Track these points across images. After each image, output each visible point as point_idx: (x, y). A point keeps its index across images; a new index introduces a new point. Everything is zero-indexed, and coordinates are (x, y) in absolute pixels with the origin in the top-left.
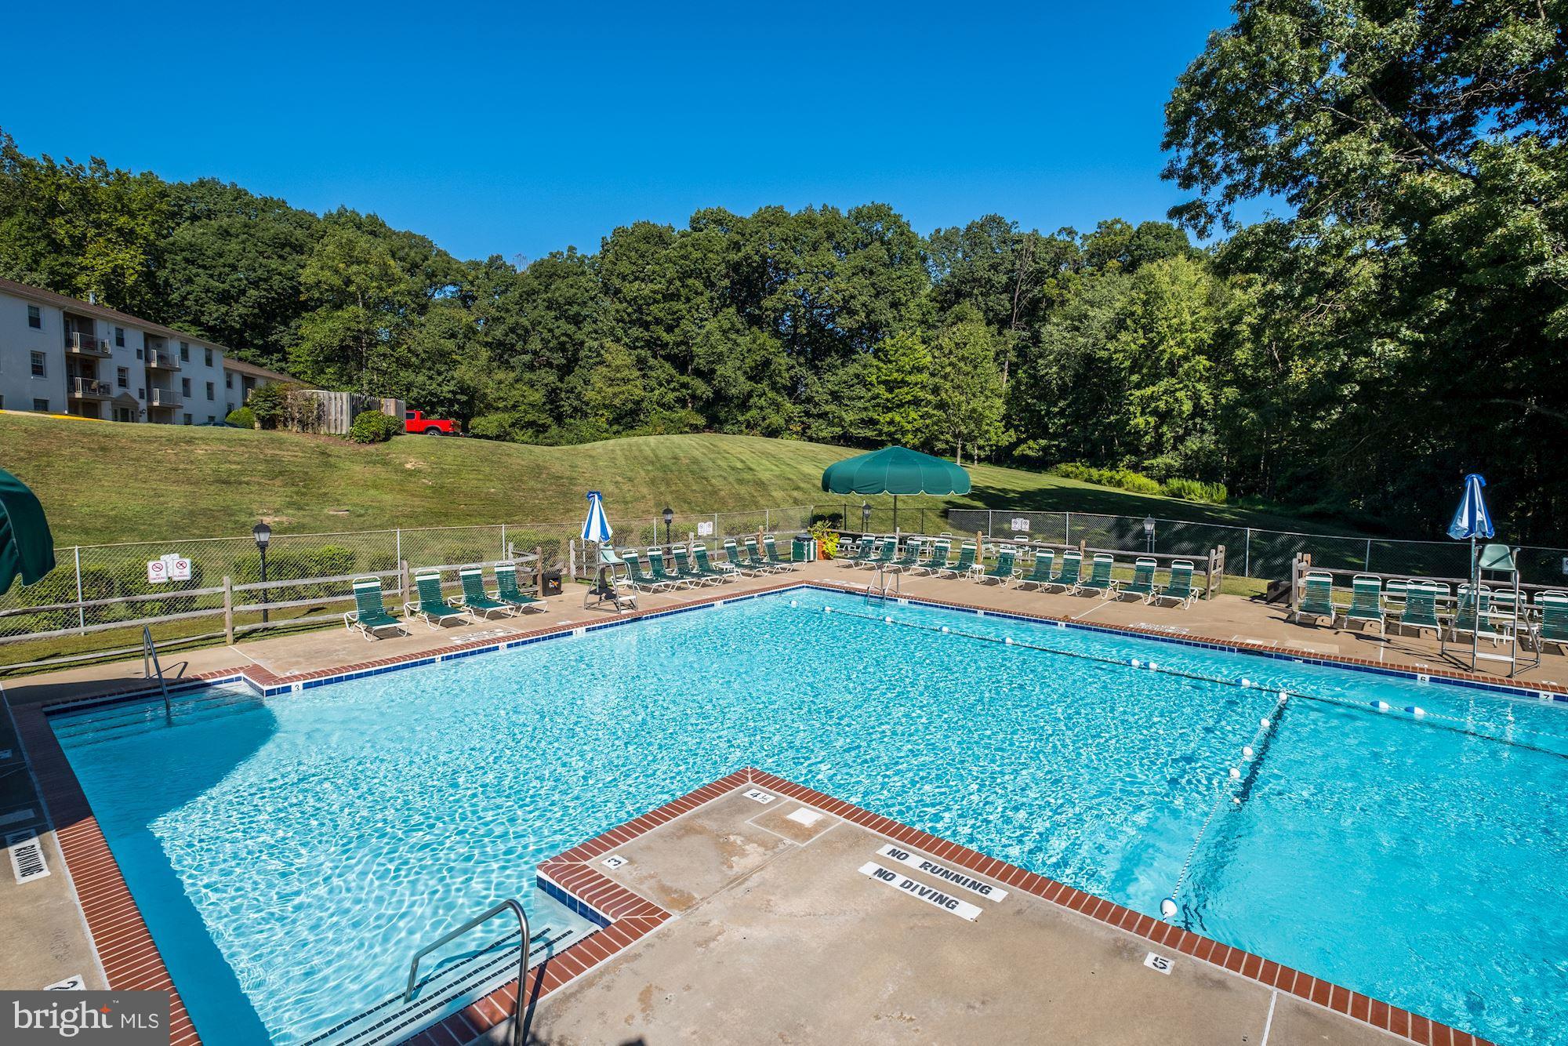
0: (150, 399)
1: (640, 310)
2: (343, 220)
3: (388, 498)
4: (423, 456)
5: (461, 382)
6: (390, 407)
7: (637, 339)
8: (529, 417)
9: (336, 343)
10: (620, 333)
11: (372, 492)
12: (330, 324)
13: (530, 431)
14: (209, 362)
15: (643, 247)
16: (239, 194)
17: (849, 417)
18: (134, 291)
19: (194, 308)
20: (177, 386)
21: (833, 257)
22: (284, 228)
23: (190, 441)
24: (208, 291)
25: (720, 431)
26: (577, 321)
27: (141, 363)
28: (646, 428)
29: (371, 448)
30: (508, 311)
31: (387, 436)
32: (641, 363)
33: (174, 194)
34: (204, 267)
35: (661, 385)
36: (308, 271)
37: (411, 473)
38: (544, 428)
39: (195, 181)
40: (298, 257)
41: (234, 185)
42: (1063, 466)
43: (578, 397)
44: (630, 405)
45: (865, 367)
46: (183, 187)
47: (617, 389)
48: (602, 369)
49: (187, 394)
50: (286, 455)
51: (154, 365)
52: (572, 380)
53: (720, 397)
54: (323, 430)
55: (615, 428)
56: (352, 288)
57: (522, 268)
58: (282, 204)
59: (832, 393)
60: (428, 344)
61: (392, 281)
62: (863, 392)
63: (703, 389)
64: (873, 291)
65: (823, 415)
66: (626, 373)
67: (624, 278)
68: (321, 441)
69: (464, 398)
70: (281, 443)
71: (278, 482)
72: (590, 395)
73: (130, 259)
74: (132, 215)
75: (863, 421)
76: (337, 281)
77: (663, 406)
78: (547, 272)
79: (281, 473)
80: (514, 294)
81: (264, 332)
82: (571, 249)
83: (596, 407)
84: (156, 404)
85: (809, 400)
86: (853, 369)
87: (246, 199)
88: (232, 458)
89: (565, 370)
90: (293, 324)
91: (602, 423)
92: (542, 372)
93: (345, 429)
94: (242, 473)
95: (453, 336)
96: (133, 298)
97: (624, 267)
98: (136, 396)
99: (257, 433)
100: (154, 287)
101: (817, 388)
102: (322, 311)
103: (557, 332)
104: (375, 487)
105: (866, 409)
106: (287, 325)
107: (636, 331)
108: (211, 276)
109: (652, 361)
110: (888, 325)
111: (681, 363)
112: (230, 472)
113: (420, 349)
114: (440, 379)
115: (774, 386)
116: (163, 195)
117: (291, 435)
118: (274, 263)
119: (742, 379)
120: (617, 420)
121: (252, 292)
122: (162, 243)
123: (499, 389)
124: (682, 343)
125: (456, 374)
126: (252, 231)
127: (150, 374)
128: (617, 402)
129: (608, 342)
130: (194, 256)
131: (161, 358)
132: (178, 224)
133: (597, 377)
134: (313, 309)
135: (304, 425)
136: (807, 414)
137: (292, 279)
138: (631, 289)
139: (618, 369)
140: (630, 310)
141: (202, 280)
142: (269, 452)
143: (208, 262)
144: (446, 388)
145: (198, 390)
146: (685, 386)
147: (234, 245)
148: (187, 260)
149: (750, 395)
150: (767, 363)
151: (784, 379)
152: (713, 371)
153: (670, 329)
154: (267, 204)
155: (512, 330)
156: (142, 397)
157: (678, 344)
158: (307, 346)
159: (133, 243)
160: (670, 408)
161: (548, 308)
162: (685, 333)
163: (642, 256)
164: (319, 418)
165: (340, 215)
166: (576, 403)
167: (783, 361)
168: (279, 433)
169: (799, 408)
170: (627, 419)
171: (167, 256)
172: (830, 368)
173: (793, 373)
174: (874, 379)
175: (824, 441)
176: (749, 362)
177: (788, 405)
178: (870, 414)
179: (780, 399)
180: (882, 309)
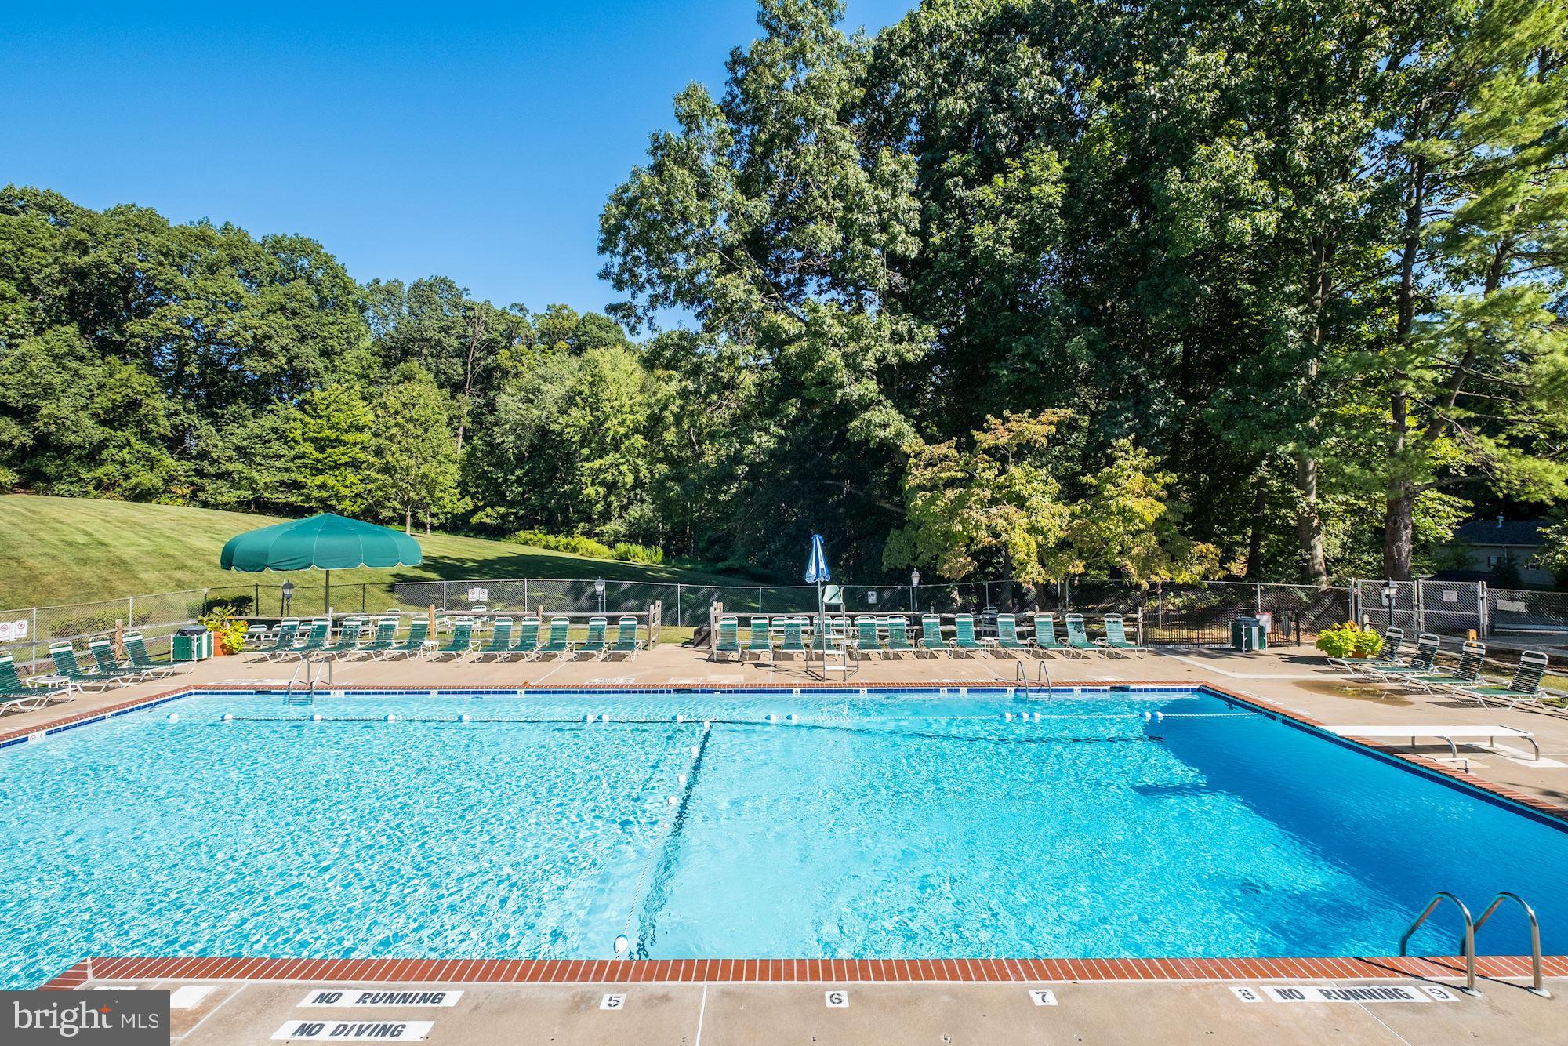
17: (263, 478)
21: (238, 286)
25: (45, 491)
42: (522, 534)
45: (287, 420)
53: (47, 444)
59: (239, 449)
62: (284, 450)
64: (297, 334)
65: (224, 475)
75: (283, 483)
85: (203, 456)
86: (268, 421)
101: (215, 441)
105: (287, 470)
110: (317, 375)
115: (144, 436)
119: (89, 423)
136: (200, 473)
149: (102, 445)
150: (133, 405)
151: (165, 427)
152: (34, 409)
167: (159, 404)
169: (187, 465)
172: (236, 419)
173: (176, 421)
174: (298, 435)
175: (226, 507)
176: (101, 401)
177: (168, 461)
178: (294, 476)
179: (154, 453)
180: (309, 356)
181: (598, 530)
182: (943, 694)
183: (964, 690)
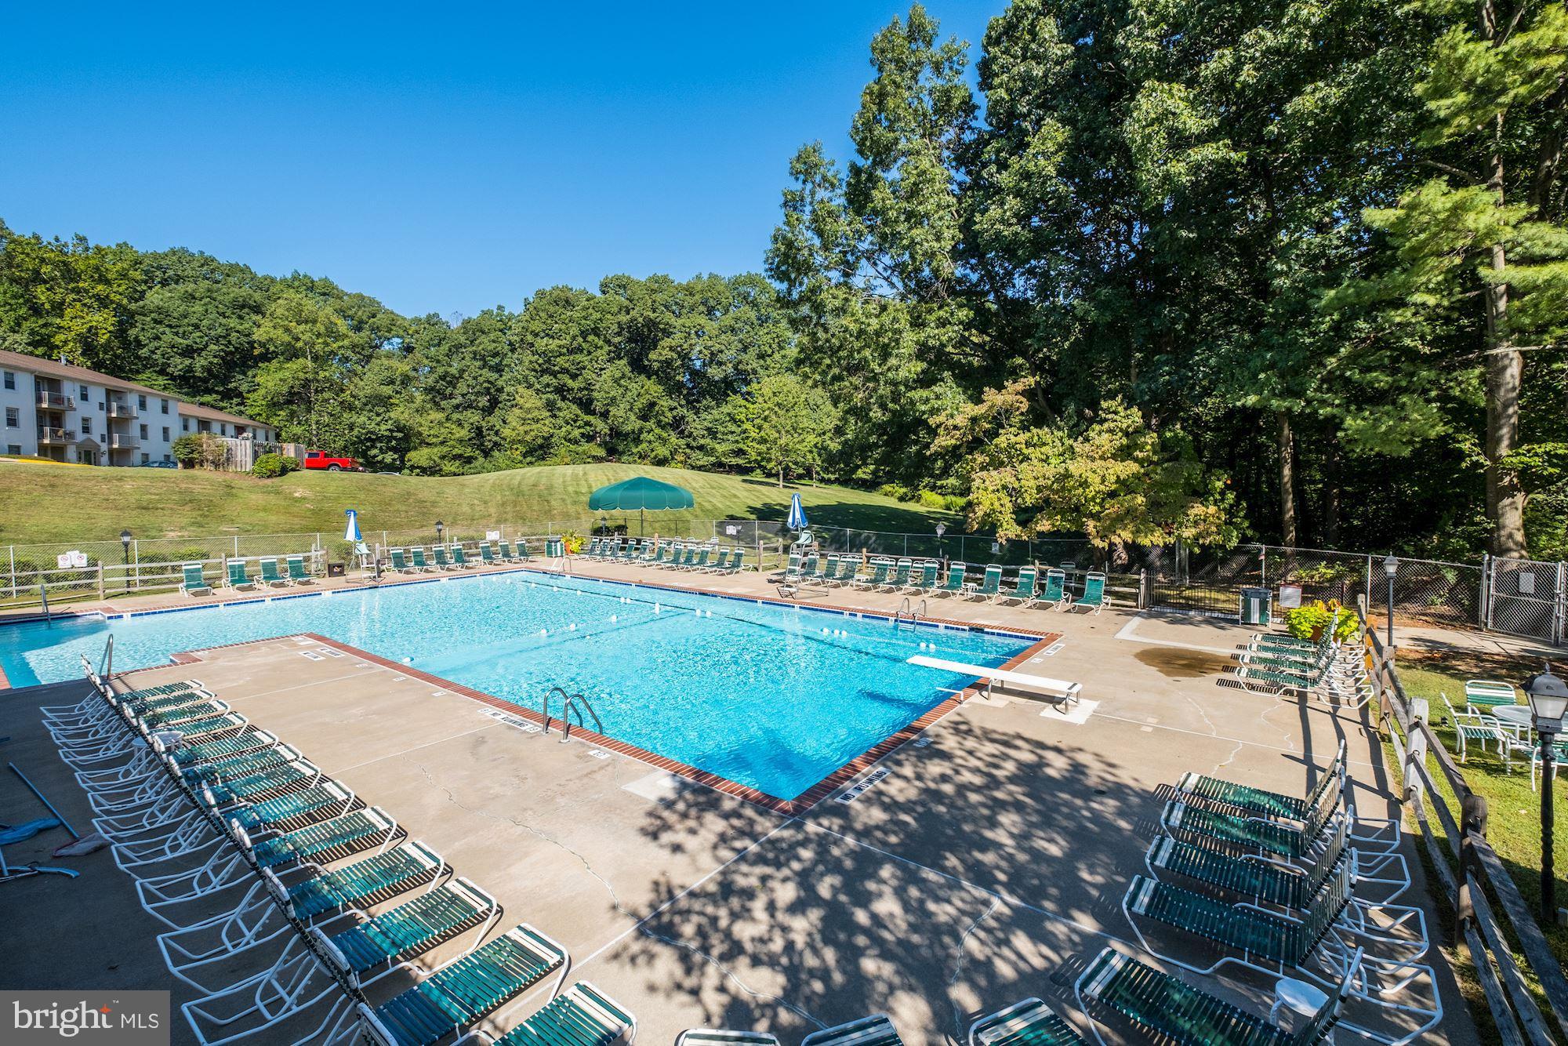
0: (111, 442)
1: (549, 361)
2: (296, 284)
3: (273, 518)
4: (310, 487)
5: (397, 421)
6: (290, 450)
7: (548, 385)
8: (456, 451)
9: (285, 389)
10: (532, 380)
11: (261, 514)
12: (280, 375)
13: (457, 463)
14: (165, 410)
15: (552, 309)
16: (207, 261)
17: (721, 448)
18: (107, 347)
19: (161, 361)
20: (135, 430)
21: (702, 320)
22: (245, 291)
23: (120, 479)
24: (173, 347)
25: (619, 461)
26: (498, 369)
27: (103, 414)
28: (555, 459)
29: (269, 482)
30: (438, 361)
31: (284, 471)
32: (550, 406)
33: (147, 261)
34: (170, 326)
35: (568, 423)
36: (262, 330)
37: (296, 500)
38: (469, 460)
39: (167, 250)
40: (255, 317)
41: (202, 253)
42: (887, 488)
43: (497, 433)
44: (540, 441)
45: (735, 407)
46: (156, 256)
47: (527, 428)
48: (516, 411)
49: (144, 436)
50: (197, 488)
51: (114, 415)
52: (494, 420)
53: (616, 433)
54: (231, 469)
55: (529, 459)
56: (300, 344)
57: (455, 325)
58: (246, 270)
59: (708, 429)
60: (368, 391)
61: (338, 337)
62: (734, 428)
63: (601, 426)
64: (740, 346)
65: (701, 448)
66: (536, 413)
67: (536, 335)
68: (228, 477)
69: (400, 435)
70: (194, 479)
71: (187, 508)
72: (506, 432)
73: (103, 321)
74: (108, 282)
75: (733, 452)
76: (287, 338)
77: (569, 441)
78: (474, 330)
79: (191, 501)
80: (444, 348)
81: (226, 380)
82: (500, 308)
83: (513, 442)
84: (116, 446)
85: (690, 435)
86: (726, 409)
87: (214, 265)
88: (153, 490)
89: (489, 411)
90: (250, 373)
91: (518, 456)
92: (468, 413)
93: (249, 467)
94: (159, 501)
95: (392, 382)
96: (105, 353)
97: (536, 326)
98: (97, 440)
99: (179, 471)
100: (126, 344)
101: (696, 424)
102: (275, 363)
103: (481, 379)
104: (265, 510)
105: (737, 442)
106: (245, 374)
107: (546, 379)
108: (177, 334)
109: (560, 404)
110: (755, 372)
111: (586, 405)
112: (150, 501)
113: (361, 394)
114: (379, 419)
115: (659, 424)
116: (137, 262)
117: (204, 474)
118: (233, 322)
119: (633, 418)
120: (530, 452)
121: (212, 347)
122: (133, 306)
123: (430, 428)
124: (585, 389)
125: (392, 415)
126: (214, 295)
127: (110, 422)
128: (528, 438)
129: (521, 389)
130: (161, 316)
131: (121, 408)
132: (150, 288)
133: (513, 417)
134: (269, 360)
135: (216, 464)
136: (688, 446)
137: (248, 335)
138: (541, 343)
139: (529, 411)
140: (541, 361)
141: (169, 337)
142: (184, 486)
143: (174, 322)
144: (383, 427)
145: (155, 434)
146: (587, 424)
147: (198, 308)
148: (155, 321)
149: (641, 431)
150: (652, 405)
151: (669, 417)
152: (608, 412)
153: (574, 377)
154: (233, 269)
155: (443, 378)
156: (103, 440)
157: (580, 390)
158: (262, 392)
159: (106, 307)
160: (576, 442)
161: (474, 358)
162: (586, 380)
163: (551, 316)
164: (228, 459)
165: (294, 279)
166: (495, 439)
167: (665, 403)
168: (196, 472)
169: (682, 442)
170: (539, 451)
171: (137, 317)
172: (707, 408)
173: (675, 413)
174: (742, 417)
175: (700, 468)
176: (638, 405)
177: (674, 439)
178: (741, 446)
179: (665, 435)
180: (751, 361)
181: (939, 483)
182: (846, 616)
183: (860, 615)
